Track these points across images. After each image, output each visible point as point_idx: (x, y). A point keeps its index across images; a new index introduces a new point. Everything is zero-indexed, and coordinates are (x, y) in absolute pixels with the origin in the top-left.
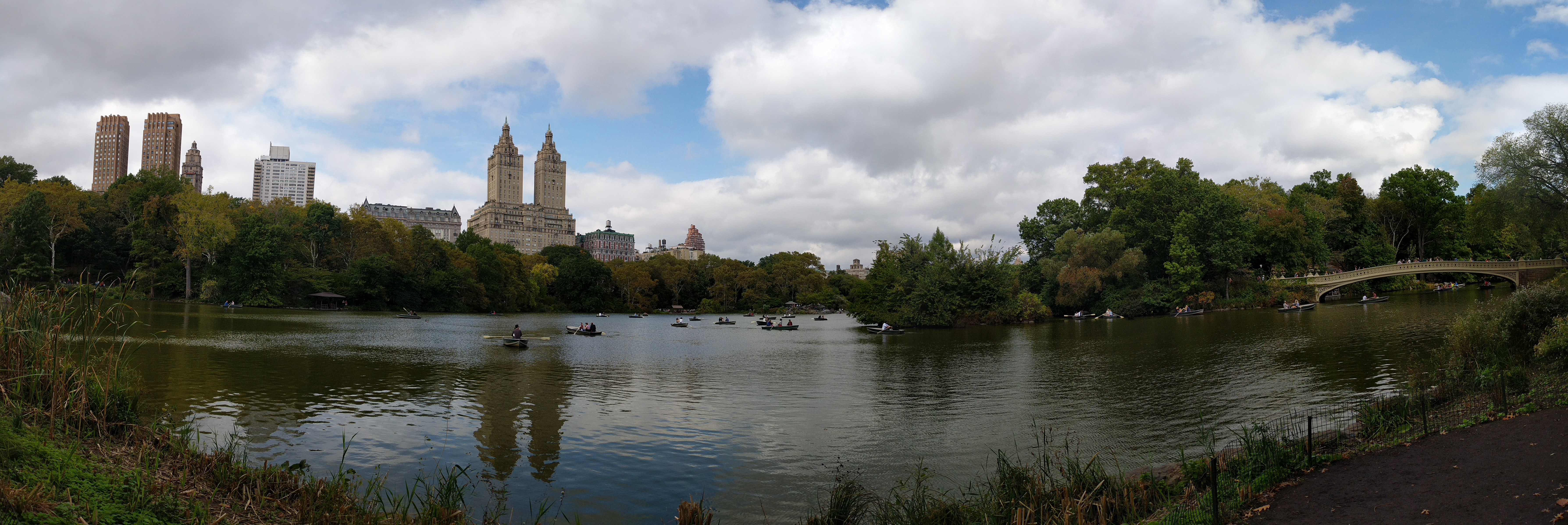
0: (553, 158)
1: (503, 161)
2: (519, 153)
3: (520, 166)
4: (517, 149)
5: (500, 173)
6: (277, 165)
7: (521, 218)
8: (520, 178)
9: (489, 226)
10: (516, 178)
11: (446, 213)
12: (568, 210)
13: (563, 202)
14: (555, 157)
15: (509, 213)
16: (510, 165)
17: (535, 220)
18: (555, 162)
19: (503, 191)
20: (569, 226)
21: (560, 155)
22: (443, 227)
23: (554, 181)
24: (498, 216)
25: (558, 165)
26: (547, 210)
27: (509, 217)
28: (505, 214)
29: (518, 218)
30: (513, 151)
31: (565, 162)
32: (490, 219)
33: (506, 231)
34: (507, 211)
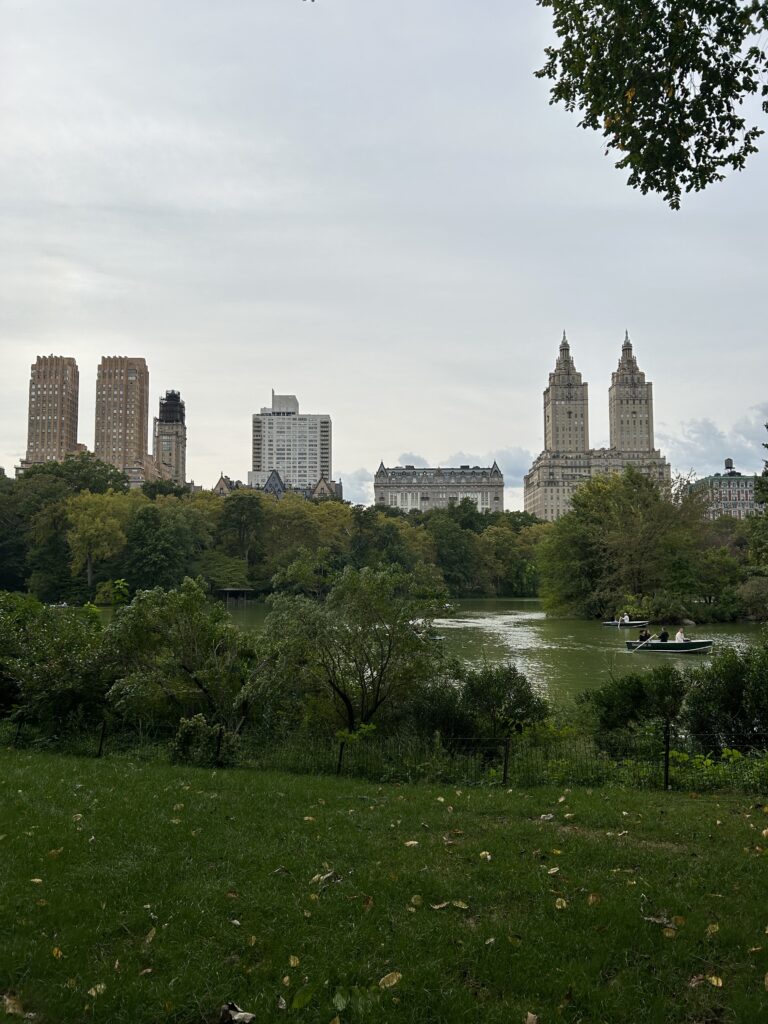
0: (632, 379)
1: (560, 393)
2: (583, 381)
3: (584, 399)
4: (579, 375)
5: (555, 412)
6: (281, 421)
7: (587, 469)
8: (584, 416)
9: (542, 484)
10: (579, 416)
11: (484, 473)
12: (659, 451)
13: (650, 441)
14: (636, 377)
15: (569, 464)
16: (569, 398)
17: (607, 470)
18: (634, 385)
19: (560, 436)
20: (661, 474)
21: (643, 375)
22: (479, 489)
23: (634, 413)
24: (556, 470)
25: (640, 389)
26: (626, 455)
27: (570, 470)
28: (563, 467)
29: (582, 470)
30: (573, 378)
31: (650, 384)
32: (543, 474)
33: (566, 488)
34: (566, 462)
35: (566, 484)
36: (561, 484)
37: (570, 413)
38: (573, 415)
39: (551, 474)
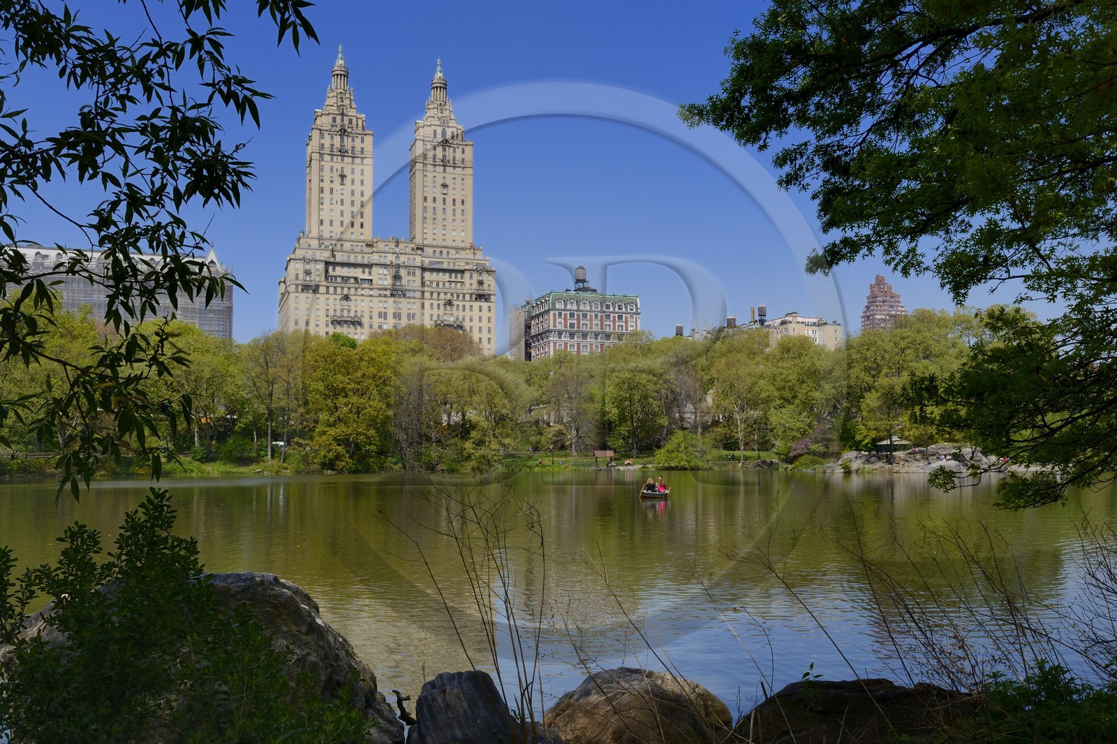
0: (444, 133)
3: (366, 156)
8: (365, 183)
14: (449, 131)
15: (338, 259)
16: (343, 152)
18: (445, 143)
19: (326, 212)
20: (481, 283)
25: (454, 150)
26: (429, 251)
28: (327, 263)
29: (359, 270)
32: (294, 272)
33: (332, 297)
34: (334, 256)
35: (331, 290)
36: (322, 290)
37: (343, 177)
38: (348, 181)
39: (308, 273)
